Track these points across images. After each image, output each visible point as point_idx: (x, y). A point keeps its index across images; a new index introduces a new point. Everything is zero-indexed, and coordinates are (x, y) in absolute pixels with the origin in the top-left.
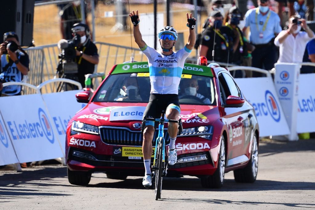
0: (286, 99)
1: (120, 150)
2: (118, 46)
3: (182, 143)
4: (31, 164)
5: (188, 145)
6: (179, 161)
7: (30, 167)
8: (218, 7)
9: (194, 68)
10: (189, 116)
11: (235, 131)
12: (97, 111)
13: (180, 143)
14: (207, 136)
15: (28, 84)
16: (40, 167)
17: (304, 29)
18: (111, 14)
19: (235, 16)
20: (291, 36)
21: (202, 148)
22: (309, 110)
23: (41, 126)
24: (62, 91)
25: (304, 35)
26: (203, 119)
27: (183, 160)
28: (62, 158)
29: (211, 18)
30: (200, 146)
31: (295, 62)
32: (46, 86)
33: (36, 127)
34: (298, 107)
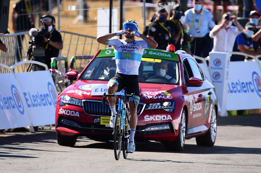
0: (219, 82)
1: (99, 119)
2: (79, 35)
3: (149, 115)
4: (4, 131)
5: (154, 116)
6: (146, 130)
7: (3, 134)
8: (163, 4)
9: (163, 54)
10: (156, 93)
11: (195, 106)
12: (82, 87)
13: (148, 115)
14: (170, 110)
15: (3, 64)
16: (12, 133)
17: (235, 24)
18: (73, 8)
19: (177, 12)
20: (224, 30)
21: (165, 119)
22: (237, 92)
23: (13, 100)
24: (32, 71)
25: (234, 29)
26: (167, 96)
27: (150, 129)
28: (30, 127)
29: (157, 13)
30: (164, 118)
31: (227, 52)
32: (18, 66)
33: (9, 101)
34: (228, 89)
